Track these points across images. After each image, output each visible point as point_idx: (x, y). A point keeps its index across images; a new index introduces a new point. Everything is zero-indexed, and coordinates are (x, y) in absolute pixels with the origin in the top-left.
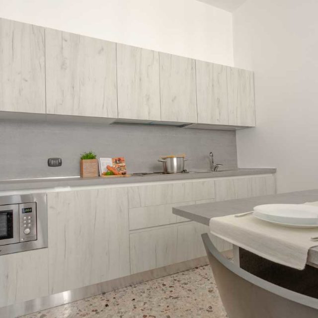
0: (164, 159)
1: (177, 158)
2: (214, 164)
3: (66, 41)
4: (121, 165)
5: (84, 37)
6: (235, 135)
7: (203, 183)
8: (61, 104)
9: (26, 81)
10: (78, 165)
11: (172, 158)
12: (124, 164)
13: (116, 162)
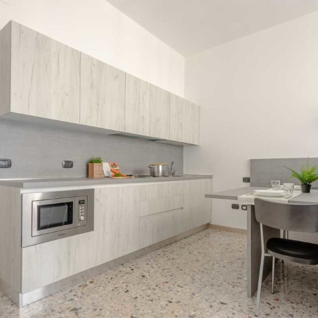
0: (153, 165)
1: (162, 165)
2: (173, 171)
3: (94, 65)
4: (116, 168)
5: (106, 64)
6: (183, 149)
7: (178, 184)
8: (90, 117)
9: (67, 95)
10: (85, 168)
11: (158, 165)
12: (118, 168)
13: (112, 166)
